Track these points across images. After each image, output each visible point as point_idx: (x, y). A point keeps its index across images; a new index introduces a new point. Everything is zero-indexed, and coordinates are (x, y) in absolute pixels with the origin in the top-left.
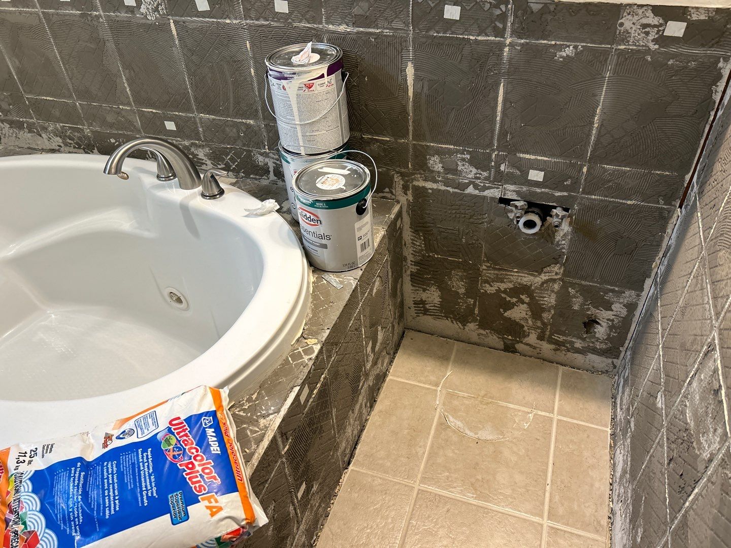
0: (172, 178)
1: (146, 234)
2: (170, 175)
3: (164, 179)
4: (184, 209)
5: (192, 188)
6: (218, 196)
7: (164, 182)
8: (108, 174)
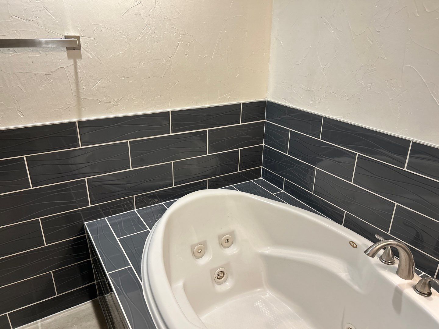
0: (390, 263)
1: (356, 287)
2: (390, 261)
3: (383, 261)
4: (398, 292)
5: (405, 278)
6: (426, 295)
7: (383, 264)
8: (367, 255)
